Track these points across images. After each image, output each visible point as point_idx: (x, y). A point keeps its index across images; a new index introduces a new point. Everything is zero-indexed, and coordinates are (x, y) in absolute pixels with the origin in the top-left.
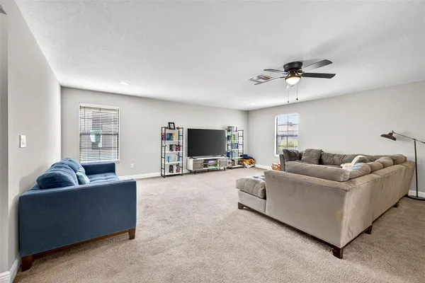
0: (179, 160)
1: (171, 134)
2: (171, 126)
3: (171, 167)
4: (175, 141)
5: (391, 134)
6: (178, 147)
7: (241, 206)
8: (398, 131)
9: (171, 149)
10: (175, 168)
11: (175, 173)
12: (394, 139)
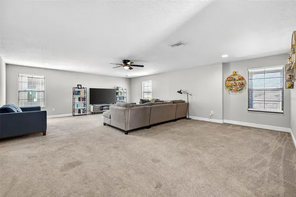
0: (84, 106)
1: (79, 92)
2: (79, 86)
3: (79, 110)
4: (82, 95)
5: (180, 91)
6: (84, 99)
7: (105, 124)
8: (183, 90)
9: (79, 100)
10: (82, 111)
11: (82, 113)
12: (181, 93)
